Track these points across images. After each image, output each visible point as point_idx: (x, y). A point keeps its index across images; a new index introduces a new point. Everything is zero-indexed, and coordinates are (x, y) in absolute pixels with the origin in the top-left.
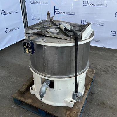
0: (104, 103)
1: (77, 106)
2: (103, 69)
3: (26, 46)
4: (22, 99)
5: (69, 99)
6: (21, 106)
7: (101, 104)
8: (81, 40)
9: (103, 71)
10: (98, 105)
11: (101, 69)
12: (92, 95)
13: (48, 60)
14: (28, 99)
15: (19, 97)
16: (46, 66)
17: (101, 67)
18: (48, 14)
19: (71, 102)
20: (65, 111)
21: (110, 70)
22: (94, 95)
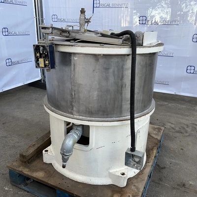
0: (184, 185)
1: (134, 186)
2: (177, 129)
3: (41, 54)
4: (26, 172)
5: (118, 170)
6: (24, 187)
7: (178, 187)
8: (141, 45)
9: (178, 132)
10: (174, 188)
11: (173, 128)
12: (160, 171)
13: (80, 85)
14: (37, 171)
15: (19, 167)
16: (76, 96)
17: (173, 126)
18: (83, 11)
19: (121, 175)
20: (110, 194)
21: (189, 130)
22: (164, 170)
